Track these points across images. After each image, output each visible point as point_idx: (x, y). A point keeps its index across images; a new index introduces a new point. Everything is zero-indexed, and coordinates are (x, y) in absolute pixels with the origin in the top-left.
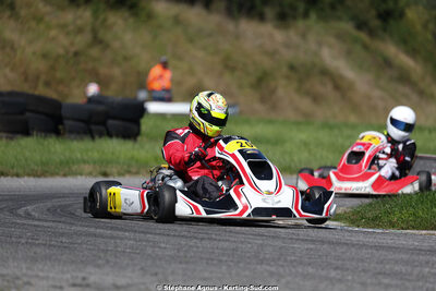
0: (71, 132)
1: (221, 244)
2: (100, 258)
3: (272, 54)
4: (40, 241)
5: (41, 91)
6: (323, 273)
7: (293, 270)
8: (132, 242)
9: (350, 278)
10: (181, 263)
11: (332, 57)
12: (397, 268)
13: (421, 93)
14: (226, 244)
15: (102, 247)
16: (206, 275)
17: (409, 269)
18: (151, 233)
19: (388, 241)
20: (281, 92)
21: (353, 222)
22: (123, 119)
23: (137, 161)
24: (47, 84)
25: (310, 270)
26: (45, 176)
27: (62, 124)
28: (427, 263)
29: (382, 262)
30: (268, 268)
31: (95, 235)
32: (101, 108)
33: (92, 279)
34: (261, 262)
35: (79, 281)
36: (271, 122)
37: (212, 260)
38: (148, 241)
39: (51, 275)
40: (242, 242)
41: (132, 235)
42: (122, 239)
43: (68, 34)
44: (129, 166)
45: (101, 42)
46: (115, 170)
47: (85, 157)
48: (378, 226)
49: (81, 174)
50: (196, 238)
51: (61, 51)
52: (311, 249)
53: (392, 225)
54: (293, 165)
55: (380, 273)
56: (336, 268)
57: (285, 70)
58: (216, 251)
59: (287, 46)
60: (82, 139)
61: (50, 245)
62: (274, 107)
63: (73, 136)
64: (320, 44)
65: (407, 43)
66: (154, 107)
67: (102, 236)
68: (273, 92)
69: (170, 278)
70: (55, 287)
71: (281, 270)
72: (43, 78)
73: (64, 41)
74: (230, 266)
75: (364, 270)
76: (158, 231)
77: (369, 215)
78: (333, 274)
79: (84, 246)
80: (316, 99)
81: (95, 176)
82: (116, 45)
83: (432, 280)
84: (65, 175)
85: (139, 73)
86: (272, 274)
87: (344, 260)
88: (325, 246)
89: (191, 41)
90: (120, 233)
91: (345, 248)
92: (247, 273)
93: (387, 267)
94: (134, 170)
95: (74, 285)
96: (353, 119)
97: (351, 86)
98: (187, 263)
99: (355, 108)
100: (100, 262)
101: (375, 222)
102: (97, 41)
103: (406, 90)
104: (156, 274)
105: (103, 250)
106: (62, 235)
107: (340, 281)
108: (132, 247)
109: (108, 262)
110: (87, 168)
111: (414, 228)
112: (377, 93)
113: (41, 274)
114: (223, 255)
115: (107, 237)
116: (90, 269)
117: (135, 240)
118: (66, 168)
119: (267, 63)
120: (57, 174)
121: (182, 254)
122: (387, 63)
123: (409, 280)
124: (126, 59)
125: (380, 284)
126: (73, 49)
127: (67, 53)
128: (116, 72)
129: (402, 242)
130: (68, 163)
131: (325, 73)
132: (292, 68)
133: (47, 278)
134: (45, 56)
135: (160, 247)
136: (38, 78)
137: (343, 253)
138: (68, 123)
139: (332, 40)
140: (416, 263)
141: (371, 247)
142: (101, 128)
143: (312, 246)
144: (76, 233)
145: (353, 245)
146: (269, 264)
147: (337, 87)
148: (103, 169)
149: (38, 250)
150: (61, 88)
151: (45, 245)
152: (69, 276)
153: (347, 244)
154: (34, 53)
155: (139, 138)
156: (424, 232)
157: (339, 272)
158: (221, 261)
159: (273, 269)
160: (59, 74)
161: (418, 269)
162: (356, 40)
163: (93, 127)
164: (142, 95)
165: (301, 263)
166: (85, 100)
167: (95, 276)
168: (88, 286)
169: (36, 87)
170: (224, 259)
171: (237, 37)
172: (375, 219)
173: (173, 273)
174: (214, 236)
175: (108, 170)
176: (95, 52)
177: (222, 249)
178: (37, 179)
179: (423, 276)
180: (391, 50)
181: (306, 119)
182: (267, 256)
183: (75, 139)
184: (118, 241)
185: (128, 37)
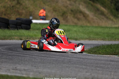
0: (12, 28)
1: (53, 59)
2: (20, 62)
3: (66, 7)
4: (4, 57)
5: (3, 16)
6: (81, 66)
7: (73, 66)
8: (29, 58)
9: (88, 68)
10: (42, 63)
11: (83, 8)
12: (101, 65)
13: (107, 18)
14: (54, 59)
15: (20, 59)
16: (49, 67)
17: (105, 66)
18: (34, 55)
19: (99, 58)
20: (69, 17)
21: (89, 53)
22: (26, 25)
23: (30, 36)
24: (5, 15)
25: (78, 66)
26: (5, 40)
27: (9, 26)
28: (110, 64)
29: (97, 64)
30: (66, 65)
31: (18, 56)
32: (20, 21)
33: (18, 68)
34: (64, 63)
35: (14, 68)
36: (66, 25)
37: (51, 63)
38: (33, 58)
39: (7, 66)
40: (59, 58)
41: (29, 56)
42: (26, 57)
43: (10, 1)
44: (27, 37)
45: (19, 3)
46: (24, 38)
47: (15, 35)
48: (96, 54)
49: (14, 39)
50: (46, 57)
51: (9, 6)
52: (78, 60)
53: (100, 54)
54: (72, 37)
55: (96, 67)
56: (85, 65)
57: (70, 11)
58: (52, 60)
59: (70, 5)
60: (14, 30)
61: (6, 58)
62: (67, 21)
63: (12, 29)
64: (79, 4)
65: (103, 4)
66: (34, 21)
67: (20, 56)
68: (67, 17)
69: (39, 68)
70: (8, 70)
71: (70, 66)
72: (4, 13)
73: (10, 3)
74: (55, 64)
75: (92, 66)
76: (36, 55)
77: (93, 51)
78: (84, 67)
79: (16, 59)
80: (78, 19)
81: (18, 40)
82: (24, 4)
83: (111, 68)
84: (10, 39)
85: (30, 12)
86: (67, 67)
87: (87, 63)
88: (81, 59)
89: (44, 3)
90: (25, 55)
91: (87, 60)
92: (60, 66)
93: (99, 65)
94: (29, 38)
95: (13, 69)
96: (88, 25)
97: (88, 16)
98: (44, 63)
99: (89, 22)
100: (20, 63)
101: (95, 53)
102: (18, 3)
103: (103, 17)
104: (35, 67)
105: (21, 60)
106: (10, 55)
107: (86, 69)
108: (29, 59)
109: (22, 63)
110: (16, 38)
111: (106, 54)
112: (95, 18)
113: (4, 66)
114: (54, 61)
115: (22, 56)
116: (17, 65)
117: (29, 57)
118: (10, 38)
119: (65, 9)
120: (8, 39)
121: (42, 61)
122: (98, 10)
123: (105, 69)
124: (26, 8)
125: (96, 70)
126: (12, 5)
127: (10, 6)
128: (24, 11)
129: (103, 58)
130: (11, 36)
131: (81, 12)
132: (72, 11)
133: (6, 67)
134: (4, 7)
135: (36, 59)
136: (2, 13)
137: (86, 61)
138: (11, 25)
139: (83, 3)
140: (106, 64)
141: (94, 60)
142: (20, 27)
143: (78, 59)
144: (13, 55)
145: (89, 59)
146: (66, 64)
147: (84, 16)
148: (20, 38)
149: (3, 60)
150: (8, 16)
151: (5, 58)
152: (11, 67)
153: (87, 59)
154: (1, 6)
155: (30, 30)
156: (108, 56)
157: (85, 66)
158: (53, 63)
159: (67, 65)
160: (8, 12)
161: (107, 66)
162: (89, 3)
163: (18, 26)
164: (31, 18)
165: (75, 64)
166: (15, 19)
167: (19, 67)
168: (17, 69)
169: (2, 15)
170: (54, 62)
171: (57, 2)
172: (95, 52)
173: (40, 66)
174: (51, 56)
175: (22, 38)
176: (18, 6)
177: (53, 60)
178: (2, 40)
179: (108, 67)
180: (99, 6)
181: (76, 25)
182: (66, 62)
183: (13, 30)
184: (25, 57)
185: (27, 2)
